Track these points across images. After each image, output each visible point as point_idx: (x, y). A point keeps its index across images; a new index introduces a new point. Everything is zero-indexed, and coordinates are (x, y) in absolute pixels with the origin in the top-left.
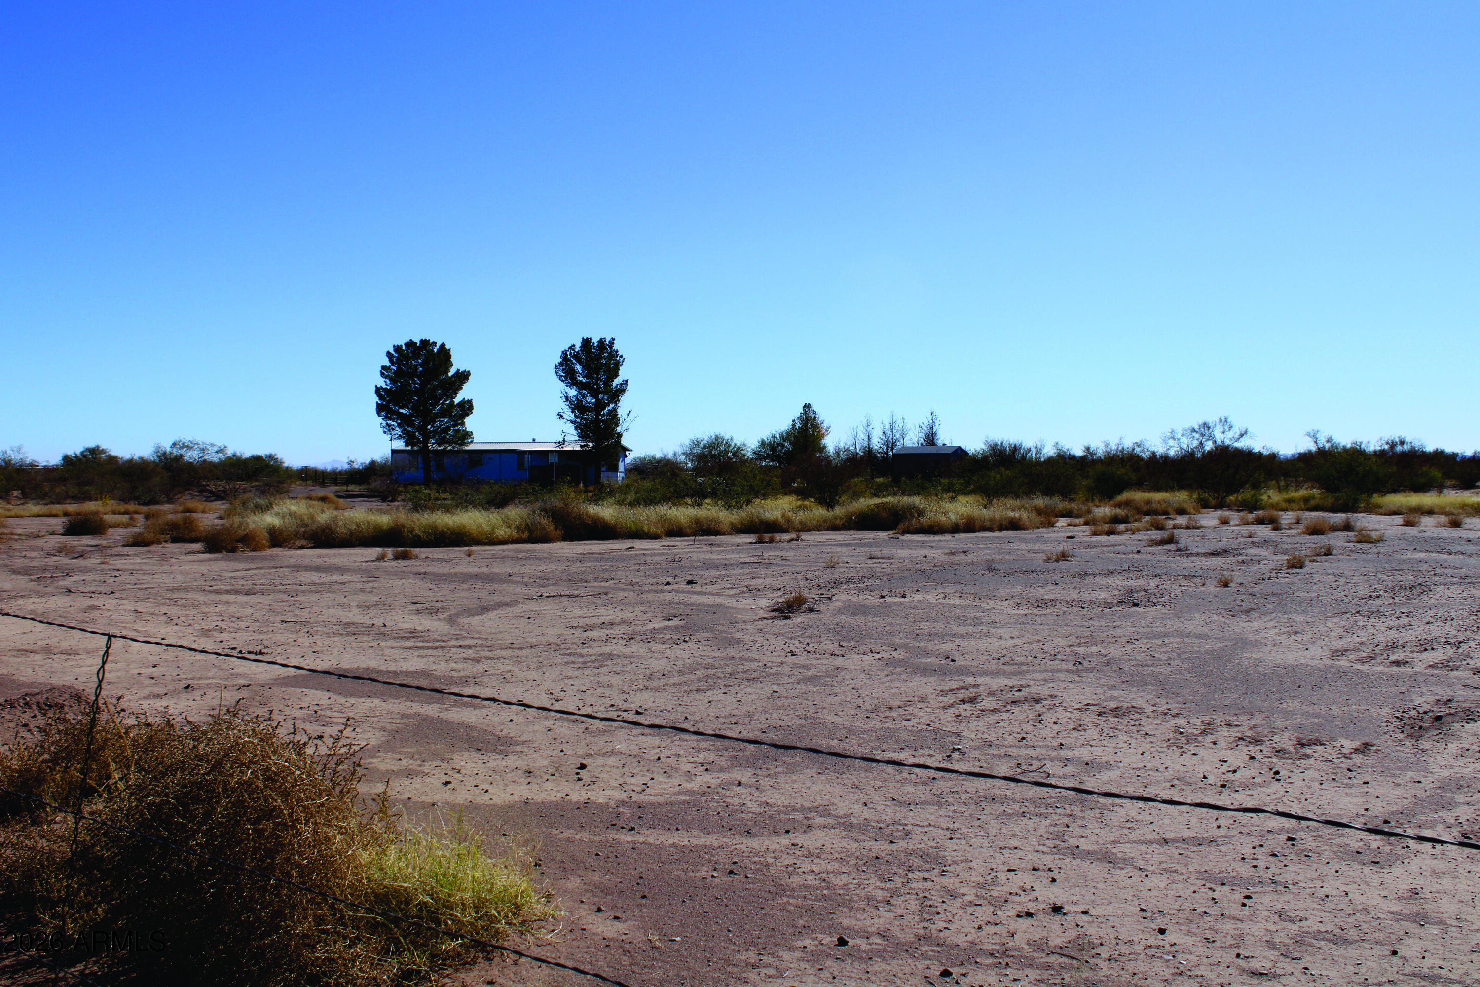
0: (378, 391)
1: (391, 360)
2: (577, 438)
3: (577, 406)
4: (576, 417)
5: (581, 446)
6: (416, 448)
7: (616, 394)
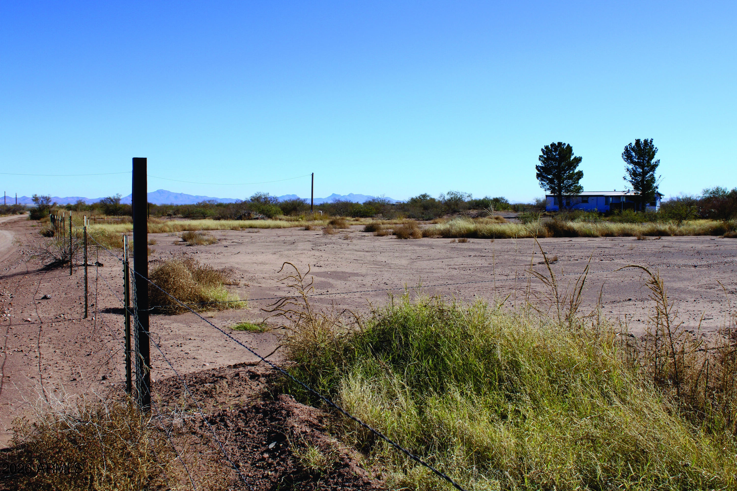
0: (537, 167)
1: (543, 152)
2: (633, 190)
3: (634, 174)
4: (632, 179)
5: (635, 193)
6: (556, 194)
7: (653, 167)
